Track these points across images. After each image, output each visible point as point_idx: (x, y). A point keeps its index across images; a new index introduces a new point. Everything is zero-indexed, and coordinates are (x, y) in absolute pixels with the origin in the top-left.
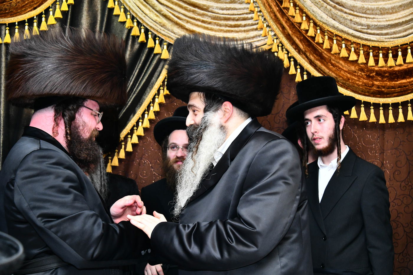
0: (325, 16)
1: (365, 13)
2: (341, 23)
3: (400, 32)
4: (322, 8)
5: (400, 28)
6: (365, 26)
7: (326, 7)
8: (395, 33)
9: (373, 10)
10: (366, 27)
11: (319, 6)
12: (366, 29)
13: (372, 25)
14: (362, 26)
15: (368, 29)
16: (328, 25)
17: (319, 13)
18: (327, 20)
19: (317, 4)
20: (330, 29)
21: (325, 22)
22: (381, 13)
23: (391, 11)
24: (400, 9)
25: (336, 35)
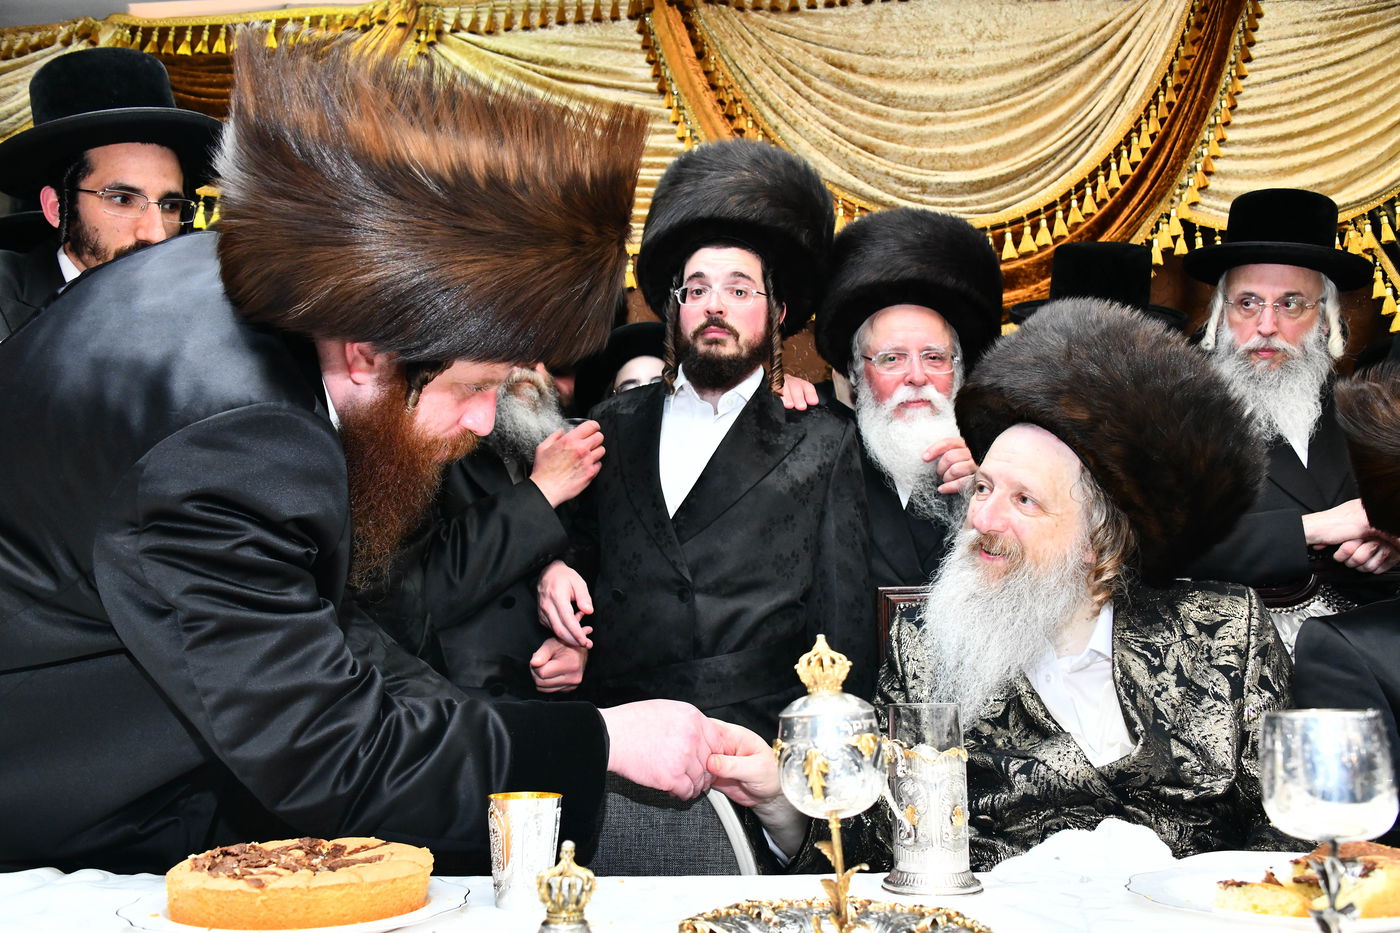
0: (836, 169)
1: (919, 165)
2: (869, 183)
3: (989, 200)
4: (830, 154)
5: (989, 194)
6: (917, 187)
7: (838, 150)
8: (978, 202)
9: (932, 158)
10: (917, 190)
11: (825, 150)
12: (919, 193)
13: (931, 184)
14: (911, 186)
15: (924, 192)
16: (843, 188)
17: (825, 164)
18: (840, 178)
19: (821, 145)
20: (849, 198)
21: (836, 181)
22: (951, 168)
23: (970, 162)
24: (990, 158)
25: (861, 209)
